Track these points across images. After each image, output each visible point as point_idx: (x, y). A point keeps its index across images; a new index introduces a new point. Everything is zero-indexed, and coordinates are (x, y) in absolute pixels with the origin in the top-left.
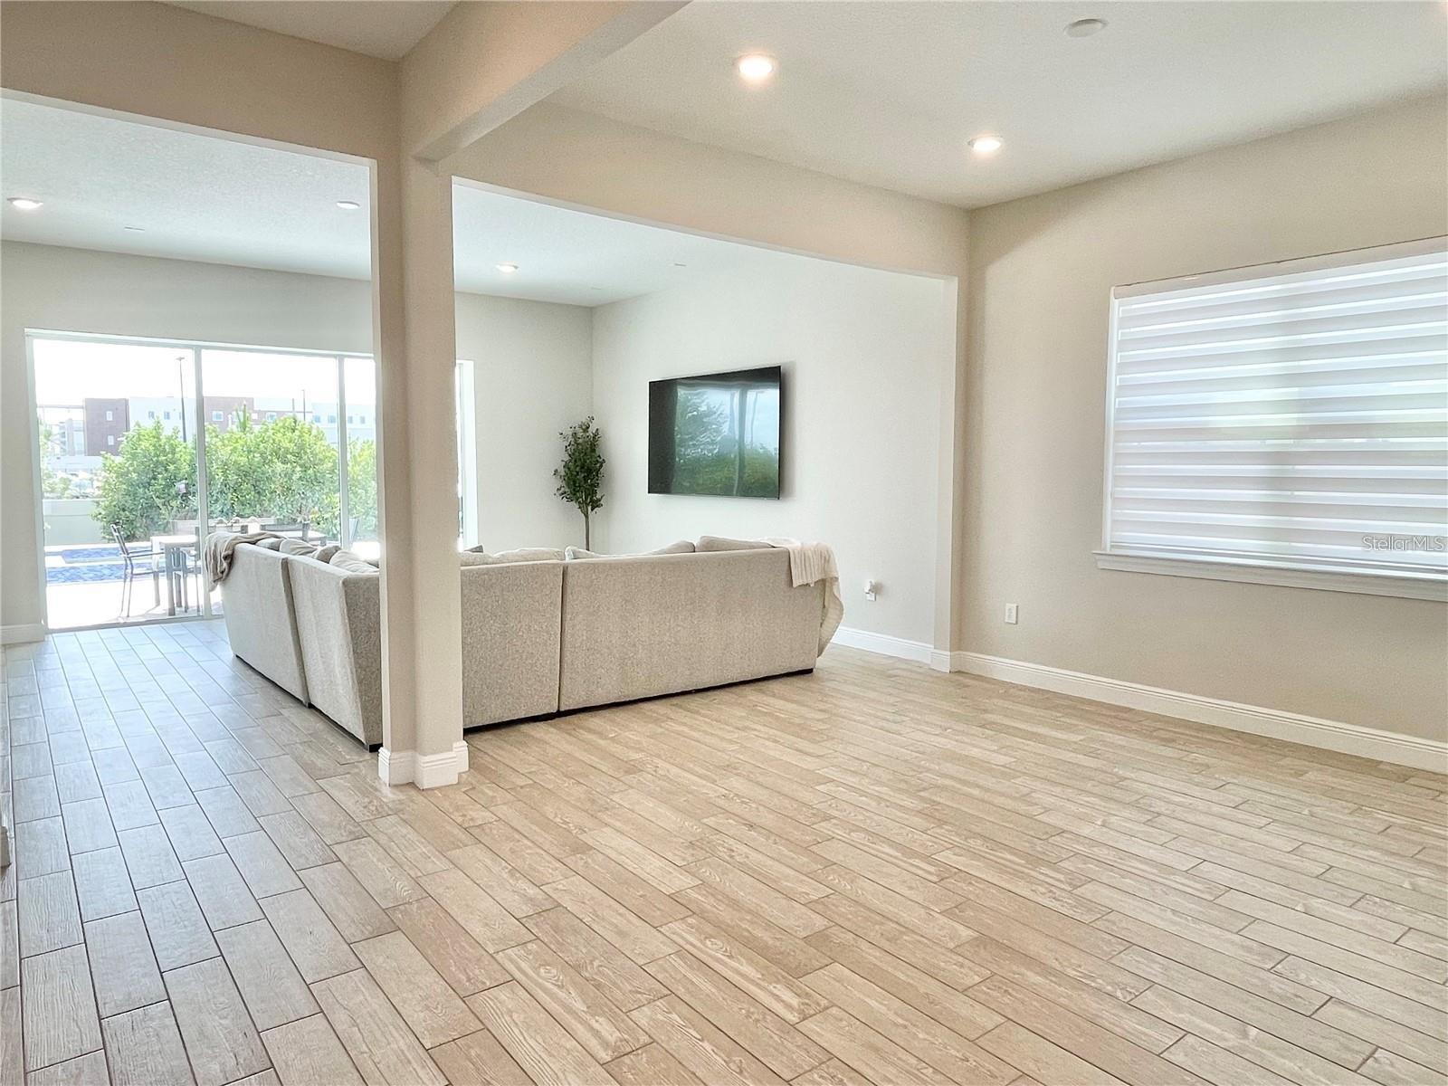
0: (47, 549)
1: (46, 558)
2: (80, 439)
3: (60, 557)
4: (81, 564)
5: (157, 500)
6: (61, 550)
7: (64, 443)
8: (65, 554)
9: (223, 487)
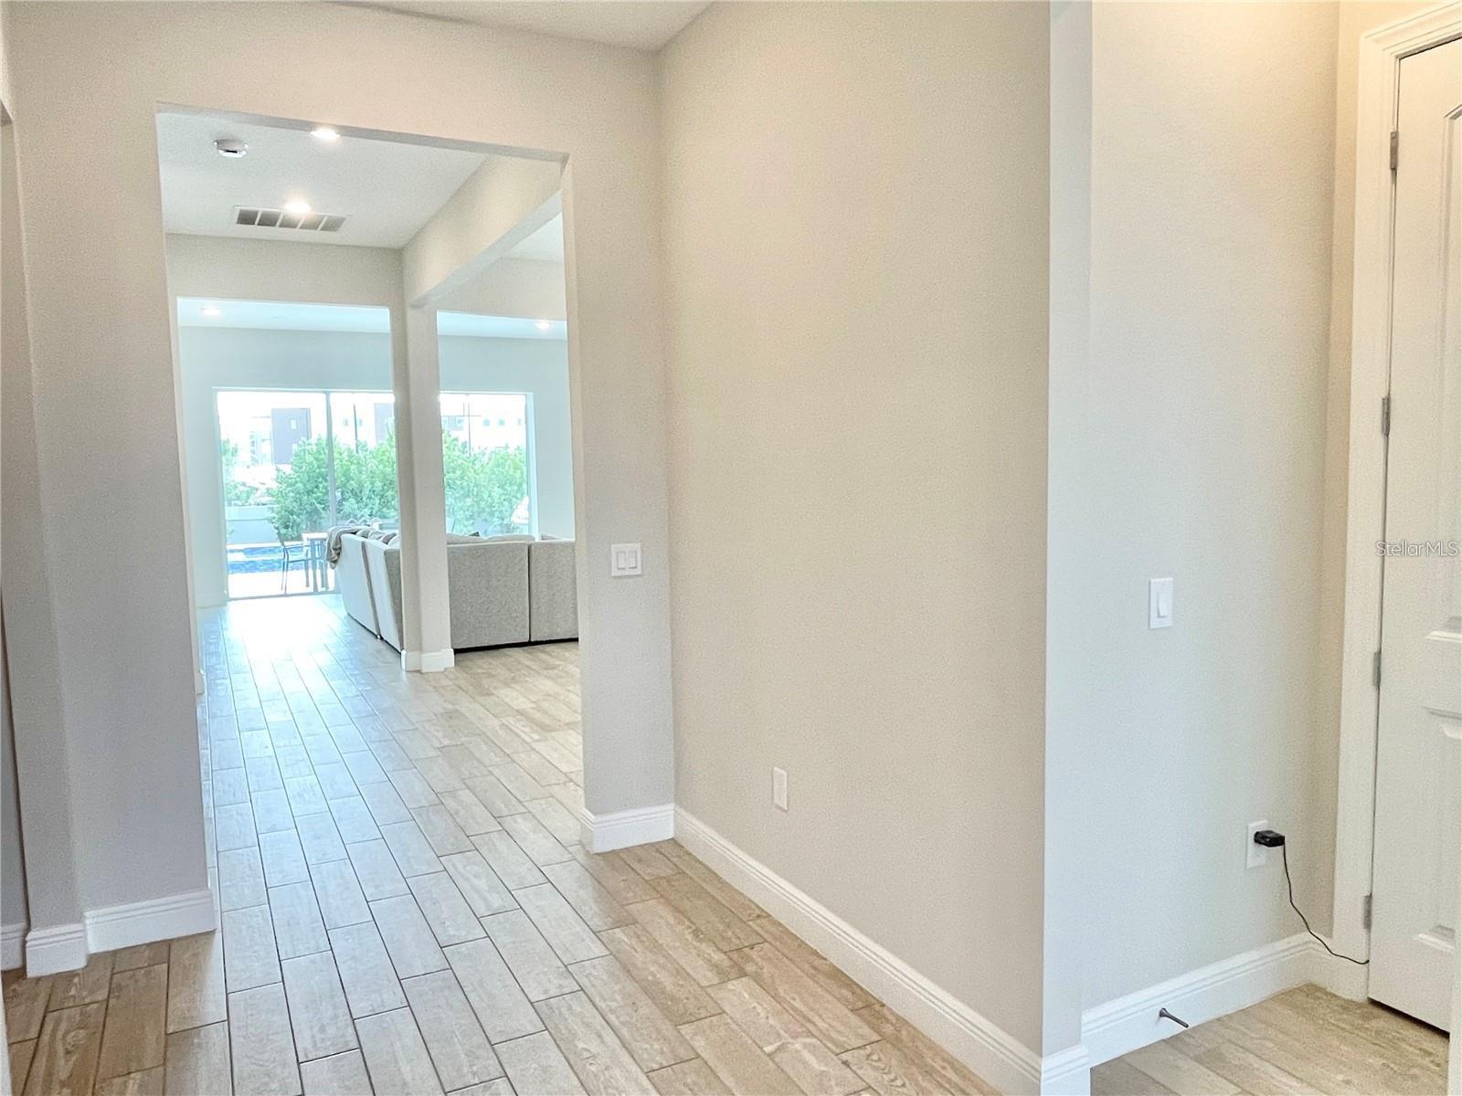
0: (229, 547)
1: (229, 554)
2: (267, 448)
3: (241, 554)
4: (259, 558)
5: (318, 506)
6: (242, 548)
7: (253, 452)
8: (244, 551)
9: (371, 493)
